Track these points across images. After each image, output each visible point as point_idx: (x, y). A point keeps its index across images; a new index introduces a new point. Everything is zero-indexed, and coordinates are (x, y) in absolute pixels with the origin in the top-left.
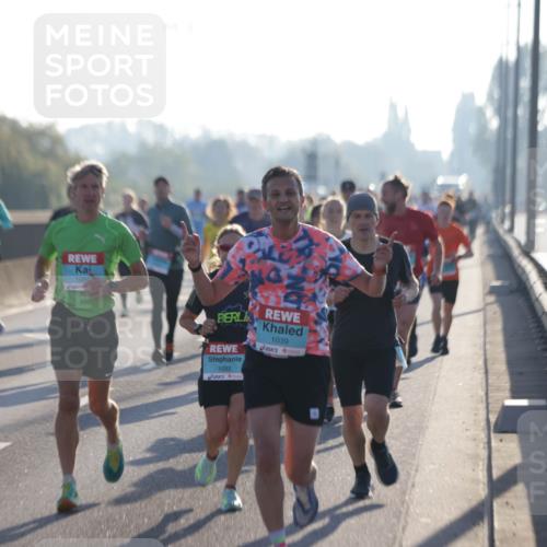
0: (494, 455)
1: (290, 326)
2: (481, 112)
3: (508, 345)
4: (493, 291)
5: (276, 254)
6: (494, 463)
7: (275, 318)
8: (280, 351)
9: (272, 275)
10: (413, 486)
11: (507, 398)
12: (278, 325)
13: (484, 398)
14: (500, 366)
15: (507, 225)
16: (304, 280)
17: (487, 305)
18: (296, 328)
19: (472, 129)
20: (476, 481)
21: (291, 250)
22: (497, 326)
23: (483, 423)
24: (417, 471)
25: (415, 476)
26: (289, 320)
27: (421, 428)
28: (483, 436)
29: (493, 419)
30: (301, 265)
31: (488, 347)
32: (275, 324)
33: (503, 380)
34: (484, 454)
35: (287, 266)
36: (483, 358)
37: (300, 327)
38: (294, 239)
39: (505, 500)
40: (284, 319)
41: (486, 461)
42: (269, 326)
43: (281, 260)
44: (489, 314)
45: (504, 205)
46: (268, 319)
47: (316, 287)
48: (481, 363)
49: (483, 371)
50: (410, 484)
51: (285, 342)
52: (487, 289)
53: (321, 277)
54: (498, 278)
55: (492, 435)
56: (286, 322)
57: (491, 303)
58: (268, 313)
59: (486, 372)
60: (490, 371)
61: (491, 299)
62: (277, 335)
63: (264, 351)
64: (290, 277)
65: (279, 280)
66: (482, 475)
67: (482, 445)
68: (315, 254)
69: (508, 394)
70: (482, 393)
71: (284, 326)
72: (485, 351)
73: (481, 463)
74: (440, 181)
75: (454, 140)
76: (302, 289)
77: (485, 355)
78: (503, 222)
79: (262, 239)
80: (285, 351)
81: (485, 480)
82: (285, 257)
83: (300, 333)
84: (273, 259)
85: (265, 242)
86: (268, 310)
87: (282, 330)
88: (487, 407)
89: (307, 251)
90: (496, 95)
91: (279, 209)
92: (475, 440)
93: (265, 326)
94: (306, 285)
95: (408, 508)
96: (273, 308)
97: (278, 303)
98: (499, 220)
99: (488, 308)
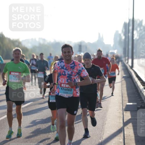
0: (124, 116)
1: (68, 89)
2: (120, 35)
3: (127, 90)
4: (124, 77)
5: (65, 68)
6: (124, 118)
7: (64, 86)
8: (66, 96)
9: (63, 73)
10: (105, 124)
11: (127, 103)
12: (65, 88)
13: (122, 103)
14: (126, 95)
15: (127, 62)
16: (72, 75)
17: (122, 80)
18: (70, 89)
19: (118, 39)
20: (120, 123)
21: (69, 67)
22: (125, 86)
23: (122, 109)
24: (106, 120)
25: (106, 122)
26: (68, 87)
27: (107, 110)
28: (122, 112)
29: (124, 108)
30: (71, 71)
31: (123, 91)
32: (64, 88)
33: (126, 98)
34: (122, 116)
35: (67, 71)
36: (121, 93)
37: (71, 89)
38: (70, 64)
39: (127, 127)
40: (66, 87)
41: (122, 118)
42: (63, 89)
43: (66, 69)
44: (123, 83)
45: (126, 57)
46: (62, 87)
47: (75, 77)
48: (121, 94)
49: (121, 96)
50: (104, 124)
51: (67, 93)
52: (122, 77)
53: (77, 75)
54: (125, 74)
55: (124, 112)
56: (67, 87)
57: (123, 80)
58: (62, 85)
59: (122, 97)
60: (123, 96)
61: (123, 79)
62: (64, 91)
63: (61, 95)
64: (68, 74)
65: (65, 75)
66: (122, 121)
67: (121, 114)
68: (75, 68)
69: (127, 102)
70: (121, 102)
71: (67, 89)
72: (122, 91)
73: (121, 118)
74: (110, 51)
75: (114, 42)
76: (71, 78)
77: (122, 92)
78: (126, 61)
79: (62, 63)
80: (67, 95)
81: (122, 122)
82: (67, 69)
83: (71, 90)
84: (64, 69)
85: (63, 64)
86: (62, 84)
87: (66, 90)
88: (123, 105)
89: (73, 67)
90: (124, 31)
91: (66, 57)
92: (120, 113)
93: (61, 89)
94: (72, 77)
95: (104, 129)
96: (64, 84)
97: (65, 82)
98: (125, 60)
99: (123, 81)
